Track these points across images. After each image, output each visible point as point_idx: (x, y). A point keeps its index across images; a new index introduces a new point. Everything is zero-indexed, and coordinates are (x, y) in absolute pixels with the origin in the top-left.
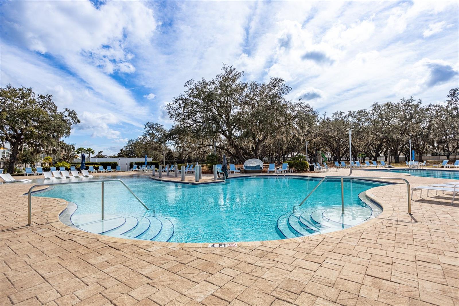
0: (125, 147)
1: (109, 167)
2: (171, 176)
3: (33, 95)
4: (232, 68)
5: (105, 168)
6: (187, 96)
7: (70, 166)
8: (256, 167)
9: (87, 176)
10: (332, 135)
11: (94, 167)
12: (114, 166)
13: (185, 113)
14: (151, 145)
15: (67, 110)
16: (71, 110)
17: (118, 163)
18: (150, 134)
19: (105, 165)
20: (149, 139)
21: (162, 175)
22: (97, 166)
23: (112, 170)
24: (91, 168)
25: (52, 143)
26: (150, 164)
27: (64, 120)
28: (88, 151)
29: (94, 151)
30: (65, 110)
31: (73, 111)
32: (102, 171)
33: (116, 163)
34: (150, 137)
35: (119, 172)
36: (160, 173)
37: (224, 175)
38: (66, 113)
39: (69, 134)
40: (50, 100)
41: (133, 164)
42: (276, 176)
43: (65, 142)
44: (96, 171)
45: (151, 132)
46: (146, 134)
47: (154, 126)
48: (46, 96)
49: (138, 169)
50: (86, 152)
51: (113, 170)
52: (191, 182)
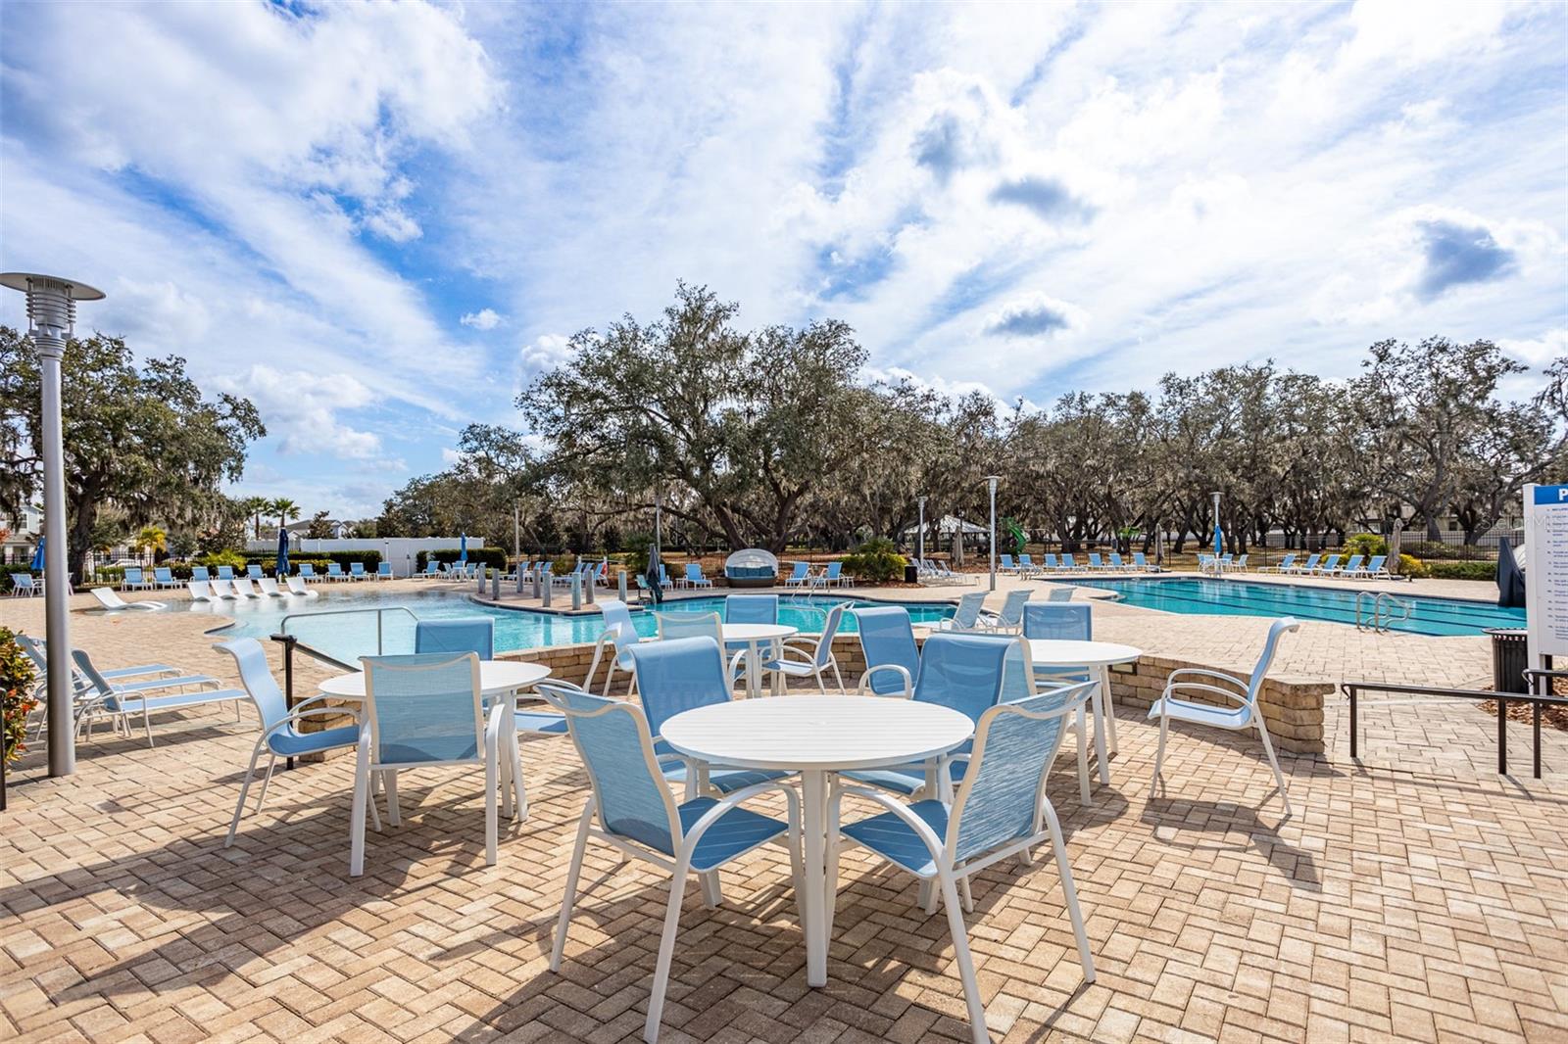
0: (398, 494)
1: (357, 567)
2: (526, 596)
3: (128, 355)
4: (706, 294)
5: (346, 569)
6: (574, 373)
7: (246, 565)
8: (761, 571)
9: (301, 594)
10: (1042, 471)
11: (314, 565)
12: (372, 562)
13: (574, 417)
14: (481, 496)
15: (227, 399)
16: (240, 400)
17: (381, 554)
18: (478, 460)
19: (345, 560)
20: (476, 474)
21: (501, 591)
22: (322, 563)
23: (365, 574)
24: (306, 567)
25: (195, 502)
26: (474, 557)
27: (219, 430)
28: (278, 508)
29: (297, 508)
30: (221, 399)
31: (246, 400)
32: (336, 577)
33: (378, 553)
34: (480, 470)
35: (385, 579)
36: (496, 587)
37: (651, 594)
38: (227, 409)
39: (241, 473)
40: (180, 373)
41: (428, 557)
42: (807, 595)
43: (221, 492)
44: (321, 577)
45: (481, 454)
46: (465, 461)
47: (493, 436)
48: (169, 363)
49: (440, 573)
50: (272, 511)
51: (369, 575)
52: (563, 610)
